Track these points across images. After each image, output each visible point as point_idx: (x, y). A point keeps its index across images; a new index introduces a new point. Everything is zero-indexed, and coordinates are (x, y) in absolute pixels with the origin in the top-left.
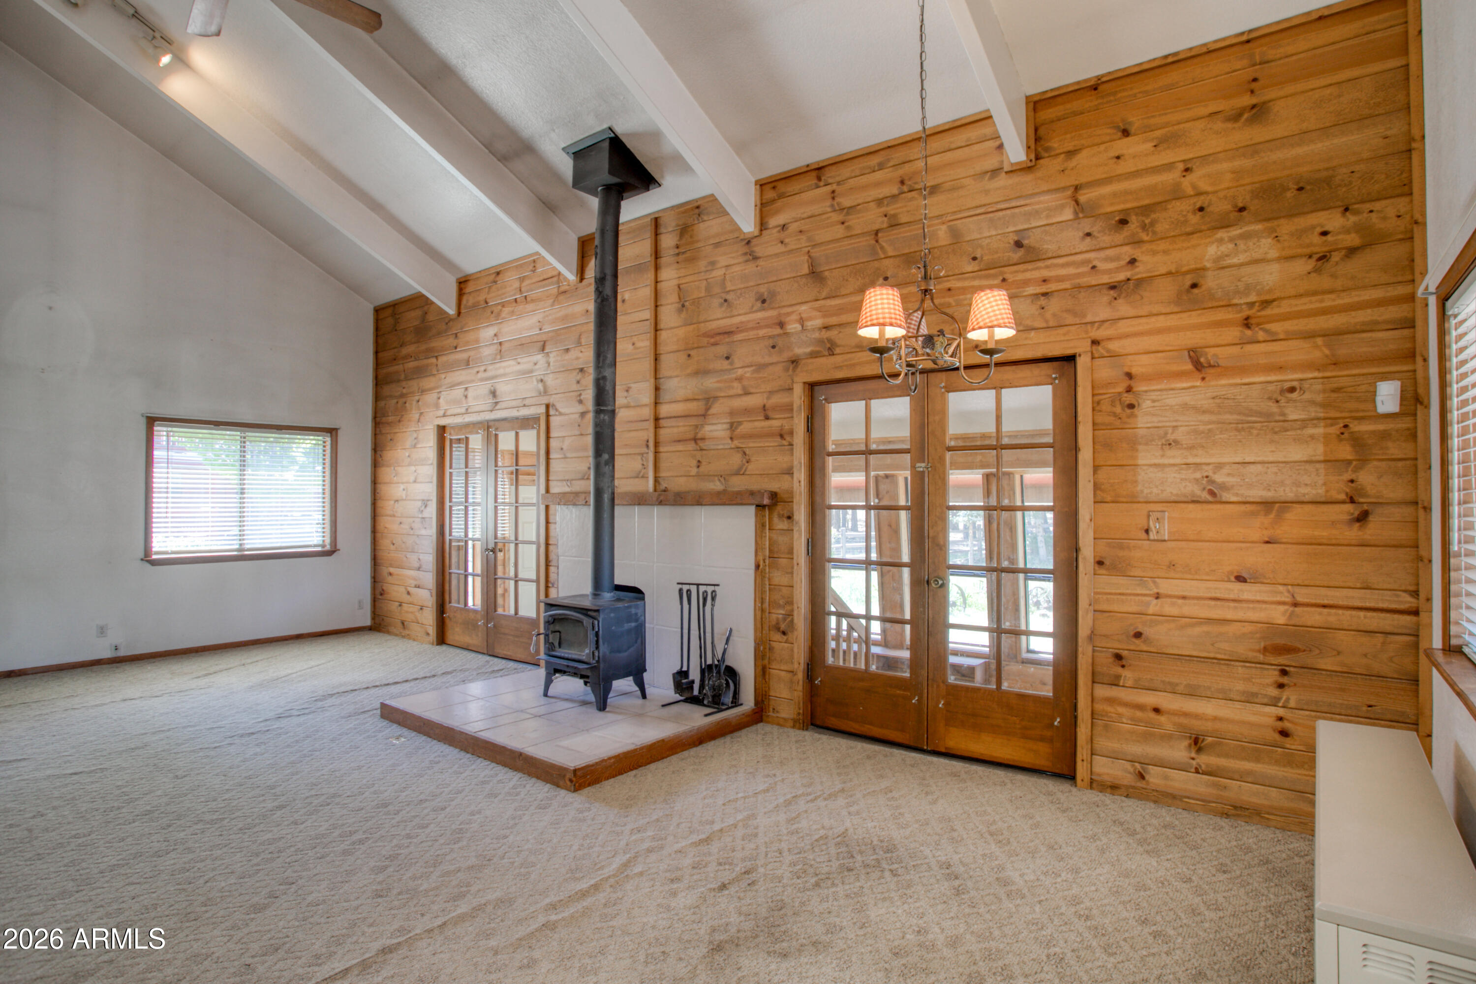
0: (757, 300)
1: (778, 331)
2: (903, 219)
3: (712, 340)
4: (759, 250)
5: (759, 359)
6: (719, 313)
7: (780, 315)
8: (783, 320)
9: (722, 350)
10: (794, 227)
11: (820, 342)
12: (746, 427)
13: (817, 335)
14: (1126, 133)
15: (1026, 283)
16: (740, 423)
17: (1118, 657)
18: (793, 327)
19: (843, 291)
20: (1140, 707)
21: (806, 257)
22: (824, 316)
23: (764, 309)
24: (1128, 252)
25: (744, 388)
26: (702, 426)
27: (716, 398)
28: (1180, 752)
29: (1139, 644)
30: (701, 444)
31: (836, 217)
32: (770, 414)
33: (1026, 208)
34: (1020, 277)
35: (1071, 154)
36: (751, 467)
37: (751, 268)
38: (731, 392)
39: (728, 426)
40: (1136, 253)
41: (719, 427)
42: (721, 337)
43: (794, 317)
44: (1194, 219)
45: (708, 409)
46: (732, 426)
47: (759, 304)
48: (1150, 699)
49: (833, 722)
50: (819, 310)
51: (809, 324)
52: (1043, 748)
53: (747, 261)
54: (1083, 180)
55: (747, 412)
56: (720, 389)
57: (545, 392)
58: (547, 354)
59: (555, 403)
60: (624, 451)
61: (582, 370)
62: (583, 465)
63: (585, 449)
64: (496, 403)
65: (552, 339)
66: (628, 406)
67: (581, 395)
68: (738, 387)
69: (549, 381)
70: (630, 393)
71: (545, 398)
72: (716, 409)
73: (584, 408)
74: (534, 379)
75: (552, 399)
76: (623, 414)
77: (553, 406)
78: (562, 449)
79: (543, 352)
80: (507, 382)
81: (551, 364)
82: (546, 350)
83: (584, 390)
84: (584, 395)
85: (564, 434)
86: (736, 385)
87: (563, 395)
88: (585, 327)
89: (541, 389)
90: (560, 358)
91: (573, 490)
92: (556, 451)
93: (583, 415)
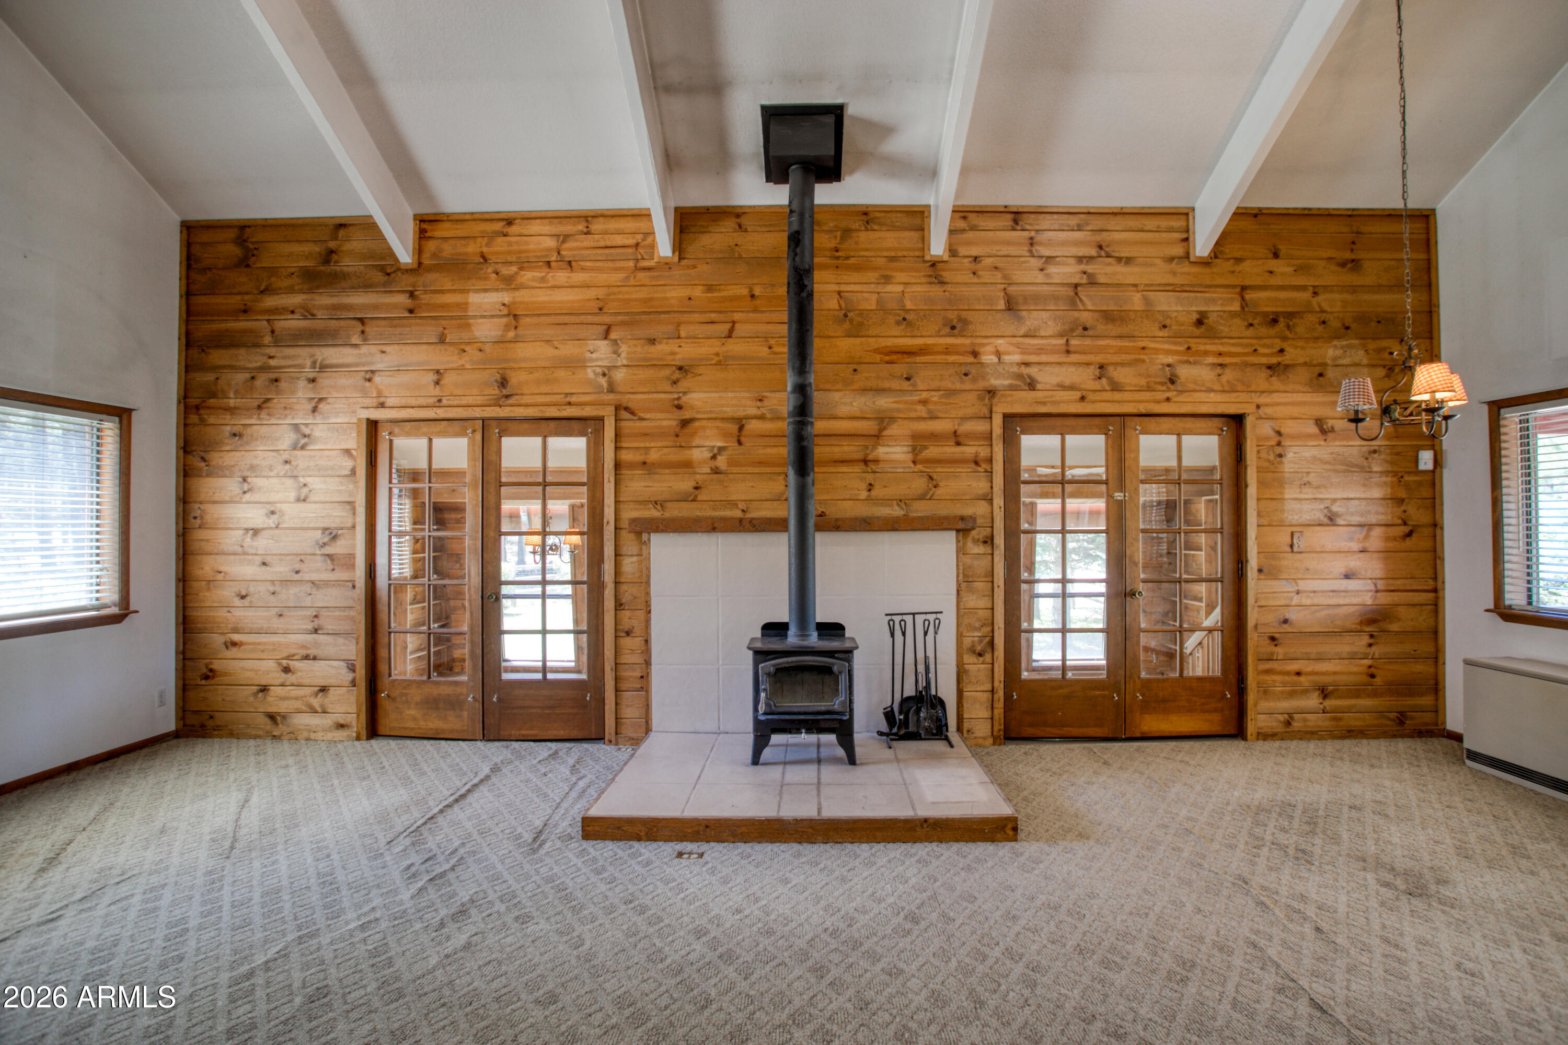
0: (944, 325)
1: (971, 359)
2: (1102, 279)
3: (887, 358)
4: (948, 276)
5: (947, 385)
6: (896, 331)
7: (972, 343)
8: (977, 349)
9: (900, 369)
10: (987, 262)
11: (1019, 376)
12: (933, 451)
13: (1015, 369)
14: (1276, 255)
15: (1206, 353)
16: (926, 447)
17: (1273, 639)
18: (989, 358)
19: (1043, 333)
20: (1288, 673)
21: (1002, 294)
22: (1022, 353)
23: (953, 335)
24: (1278, 343)
25: (929, 411)
26: (875, 447)
27: (893, 419)
28: (1313, 701)
29: (1286, 628)
30: (873, 466)
31: (1035, 263)
32: (961, 440)
33: (1207, 295)
34: (1202, 348)
35: (1239, 260)
36: (939, 492)
37: (936, 290)
38: (913, 415)
39: (910, 449)
40: (1285, 345)
41: (898, 449)
42: (899, 356)
43: (989, 348)
44: (1320, 328)
45: (881, 430)
46: (915, 450)
47: (948, 330)
48: (1294, 666)
49: (1030, 731)
50: (1017, 346)
51: (1007, 358)
52: (1216, 717)
53: (931, 283)
54: (1247, 283)
55: (934, 437)
56: (898, 410)
57: (611, 389)
58: (615, 342)
59: (631, 405)
60: (756, 470)
61: (680, 368)
62: (684, 485)
63: (688, 465)
64: (507, 397)
65: (623, 324)
66: (762, 418)
67: (679, 398)
68: (921, 410)
69: (619, 375)
70: (766, 403)
71: (611, 396)
72: (893, 430)
73: (687, 415)
74: (589, 370)
75: (626, 399)
76: (754, 426)
77: (626, 409)
78: (645, 463)
79: (606, 338)
80: (531, 370)
81: (623, 355)
82: (613, 335)
83: (685, 393)
84: (685, 399)
85: (647, 445)
86: (920, 407)
87: (646, 396)
88: (686, 317)
89: (605, 385)
90: (639, 349)
91: (667, 515)
92: (632, 466)
93: (685, 423)
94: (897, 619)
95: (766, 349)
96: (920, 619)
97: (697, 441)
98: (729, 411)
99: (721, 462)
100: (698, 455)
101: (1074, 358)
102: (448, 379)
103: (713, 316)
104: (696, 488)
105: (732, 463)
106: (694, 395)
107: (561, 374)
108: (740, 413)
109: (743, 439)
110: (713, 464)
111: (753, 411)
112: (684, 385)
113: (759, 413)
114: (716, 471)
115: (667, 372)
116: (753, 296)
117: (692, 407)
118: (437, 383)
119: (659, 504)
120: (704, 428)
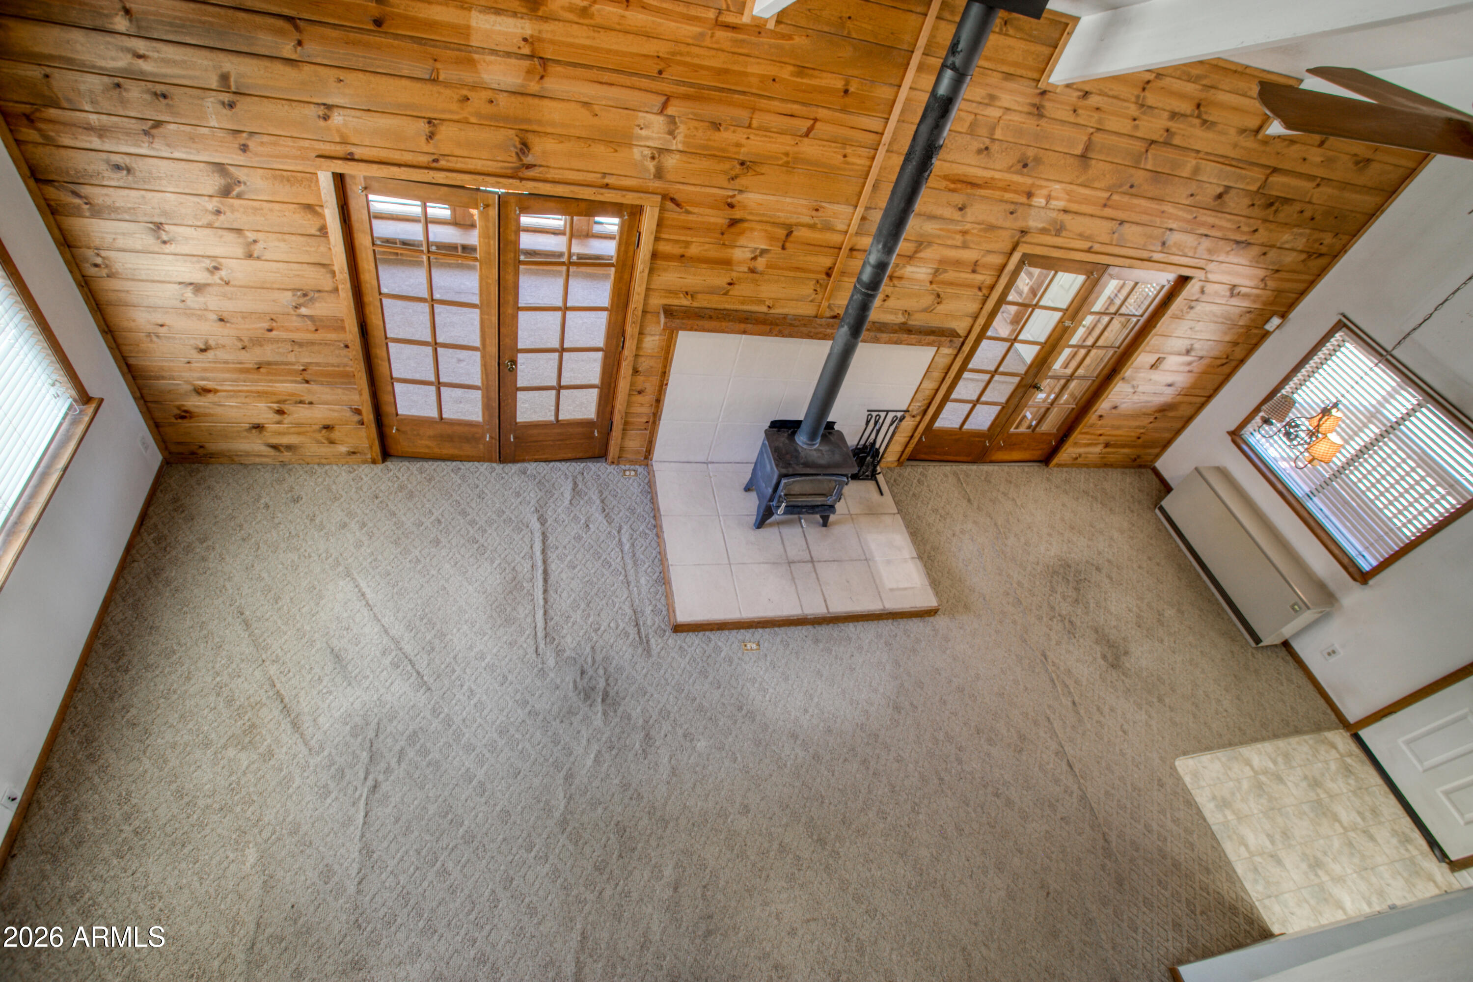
0: (1019, 162)
1: (1023, 199)
2: (1178, 140)
3: (952, 186)
4: (1049, 109)
5: (992, 220)
6: (972, 159)
7: (1033, 185)
8: (1033, 191)
9: (958, 199)
10: (1092, 102)
11: (1054, 222)
12: (950, 275)
13: (1054, 215)
14: (1320, 146)
15: (1204, 224)
16: (945, 271)
17: (1102, 417)
18: (1039, 201)
19: (1096, 185)
20: (1095, 434)
21: (1085, 138)
22: (1070, 201)
23: (1022, 174)
24: (1258, 225)
25: (964, 241)
26: (904, 266)
27: (930, 244)
28: (1097, 449)
29: (1113, 411)
30: (896, 282)
31: (1130, 112)
32: (978, 268)
33: (1244, 172)
34: (1204, 219)
35: (1291, 144)
36: (940, 308)
37: (1031, 124)
38: (949, 242)
39: (932, 271)
40: (1261, 226)
41: (924, 270)
42: (964, 185)
43: (1045, 192)
44: (1295, 216)
45: (917, 252)
46: (937, 272)
47: (1020, 167)
48: (1103, 431)
49: (923, 456)
50: (1070, 193)
51: (1054, 203)
53: (1029, 113)
54: (1280, 166)
55: (958, 263)
56: (939, 237)
57: (659, 174)
58: (672, 120)
59: (676, 197)
60: (792, 274)
61: (742, 164)
62: (719, 279)
63: (727, 263)
64: (529, 167)
65: (686, 97)
66: (812, 227)
67: (734, 196)
68: (958, 239)
69: (671, 162)
70: (819, 214)
71: (657, 184)
72: (927, 254)
73: (737, 214)
74: (636, 151)
75: (675, 190)
76: (800, 233)
77: (672, 200)
78: (682, 256)
79: (661, 112)
80: (562, 138)
81: (680, 138)
82: (670, 111)
83: (741, 191)
84: (739, 197)
85: (689, 239)
86: (959, 237)
87: (698, 189)
88: (763, 103)
89: (652, 170)
90: (700, 134)
91: (695, 304)
92: (669, 257)
93: (733, 223)
94: (874, 414)
95: (840, 157)
96: (891, 415)
97: (742, 241)
98: (782, 217)
99: (761, 263)
100: (740, 254)
101: (1107, 212)
102: (446, 132)
103: (795, 108)
104: (730, 284)
105: (768, 266)
106: (751, 196)
107: (600, 149)
108: (793, 220)
109: (787, 245)
110: (752, 264)
111: (807, 220)
112: (743, 181)
113: (811, 221)
114: (752, 271)
115: (726, 166)
116: (846, 92)
117: (744, 208)
118: (431, 136)
119: (691, 294)
120: (752, 230)
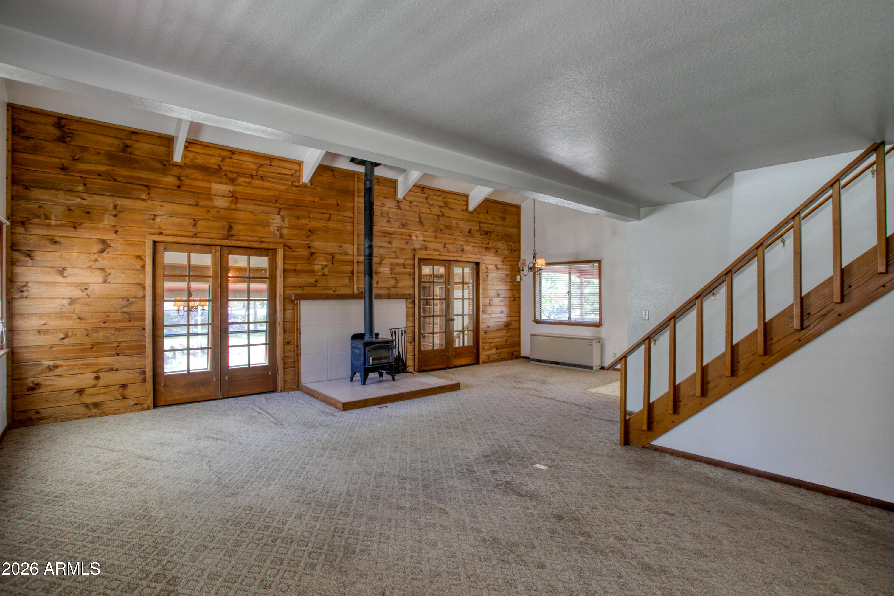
1: (408, 238)
2: (446, 214)
3: (383, 235)
4: (402, 206)
5: (402, 246)
6: (386, 225)
7: (409, 232)
8: (410, 234)
9: (387, 239)
10: (414, 203)
11: (423, 245)
12: (397, 270)
13: (421, 242)
14: (487, 213)
15: (471, 242)
16: (394, 269)
17: (485, 332)
18: (414, 238)
19: (429, 231)
20: (488, 343)
21: (418, 216)
22: (424, 237)
23: (403, 229)
24: (488, 241)
25: (396, 256)
26: (379, 268)
27: (385, 258)
28: (494, 351)
29: (488, 329)
30: (378, 275)
31: (427, 206)
32: (406, 267)
33: (471, 223)
34: (470, 240)
35: (479, 213)
36: (399, 285)
37: (399, 211)
38: (391, 256)
39: (390, 269)
40: (489, 241)
41: (386, 269)
43: (414, 235)
44: (497, 237)
45: (381, 261)
46: (392, 269)
47: (402, 226)
48: (490, 341)
49: (424, 368)
50: (422, 234)
51: (419, 238)
52: (472, 358)
53: (397, 209)
55: (397, 264)
56: (387, 254)
57: (281, 236)
58: (283, 217)
59: (289, 245)
60: (339, 275)
61: (310, 231)
62: (312, 280)
63: (313, 272)
64: (232, 236)
65: (286, 209)
66: (340, 254)
67: (309, 244)
68: (393, 255)
69: (285, 231)
70: (342, 248)
71: (281, 240)
72: (385, 262)
73: (313, 250)
74: (271, 228)
75: (288, 242)
76: (338, 257)
77: (288, 246)
78: (295, 270)
79: (278, 214)
80: (244, 225)
81: (286, 222)
82: (282, 213)
83: (312, 242)
84: (312, 244)
85: (297, 262)
86: (393, 254)
87: (296, 241)
88: (312, 209)
89: (278, 235)
90: (293, 221)
91: (304, 292)
92: (290, 271)
93: (312, 254)
94: (393, 330)
95: (342, 226)
96: (400, 330)
97: (316, 262)
98: (329, 250)
99: (326, 271)
100: (317, 268)
101: (438, 240)
102: (201, 223)
103: (323, 211)
104: (316, 281)
105: (330, 272)
106: (316, 243)
107: (258, 228)
108: (333, 252)
109: (334, 262)
110: (322, 271)
111: (337, 251)
112: (312, 238)
113: (340, 252)
114: (324, 275)
115: (304, 232)
116: (338, 205)
117: (314, 248)
118: (194, 225)
119: (302, 287)
120: (319, 257)
